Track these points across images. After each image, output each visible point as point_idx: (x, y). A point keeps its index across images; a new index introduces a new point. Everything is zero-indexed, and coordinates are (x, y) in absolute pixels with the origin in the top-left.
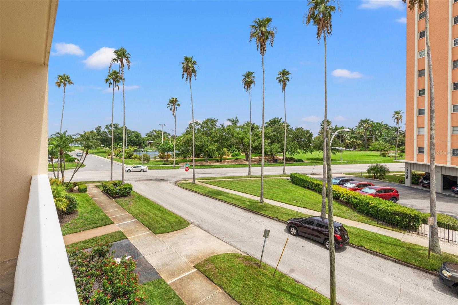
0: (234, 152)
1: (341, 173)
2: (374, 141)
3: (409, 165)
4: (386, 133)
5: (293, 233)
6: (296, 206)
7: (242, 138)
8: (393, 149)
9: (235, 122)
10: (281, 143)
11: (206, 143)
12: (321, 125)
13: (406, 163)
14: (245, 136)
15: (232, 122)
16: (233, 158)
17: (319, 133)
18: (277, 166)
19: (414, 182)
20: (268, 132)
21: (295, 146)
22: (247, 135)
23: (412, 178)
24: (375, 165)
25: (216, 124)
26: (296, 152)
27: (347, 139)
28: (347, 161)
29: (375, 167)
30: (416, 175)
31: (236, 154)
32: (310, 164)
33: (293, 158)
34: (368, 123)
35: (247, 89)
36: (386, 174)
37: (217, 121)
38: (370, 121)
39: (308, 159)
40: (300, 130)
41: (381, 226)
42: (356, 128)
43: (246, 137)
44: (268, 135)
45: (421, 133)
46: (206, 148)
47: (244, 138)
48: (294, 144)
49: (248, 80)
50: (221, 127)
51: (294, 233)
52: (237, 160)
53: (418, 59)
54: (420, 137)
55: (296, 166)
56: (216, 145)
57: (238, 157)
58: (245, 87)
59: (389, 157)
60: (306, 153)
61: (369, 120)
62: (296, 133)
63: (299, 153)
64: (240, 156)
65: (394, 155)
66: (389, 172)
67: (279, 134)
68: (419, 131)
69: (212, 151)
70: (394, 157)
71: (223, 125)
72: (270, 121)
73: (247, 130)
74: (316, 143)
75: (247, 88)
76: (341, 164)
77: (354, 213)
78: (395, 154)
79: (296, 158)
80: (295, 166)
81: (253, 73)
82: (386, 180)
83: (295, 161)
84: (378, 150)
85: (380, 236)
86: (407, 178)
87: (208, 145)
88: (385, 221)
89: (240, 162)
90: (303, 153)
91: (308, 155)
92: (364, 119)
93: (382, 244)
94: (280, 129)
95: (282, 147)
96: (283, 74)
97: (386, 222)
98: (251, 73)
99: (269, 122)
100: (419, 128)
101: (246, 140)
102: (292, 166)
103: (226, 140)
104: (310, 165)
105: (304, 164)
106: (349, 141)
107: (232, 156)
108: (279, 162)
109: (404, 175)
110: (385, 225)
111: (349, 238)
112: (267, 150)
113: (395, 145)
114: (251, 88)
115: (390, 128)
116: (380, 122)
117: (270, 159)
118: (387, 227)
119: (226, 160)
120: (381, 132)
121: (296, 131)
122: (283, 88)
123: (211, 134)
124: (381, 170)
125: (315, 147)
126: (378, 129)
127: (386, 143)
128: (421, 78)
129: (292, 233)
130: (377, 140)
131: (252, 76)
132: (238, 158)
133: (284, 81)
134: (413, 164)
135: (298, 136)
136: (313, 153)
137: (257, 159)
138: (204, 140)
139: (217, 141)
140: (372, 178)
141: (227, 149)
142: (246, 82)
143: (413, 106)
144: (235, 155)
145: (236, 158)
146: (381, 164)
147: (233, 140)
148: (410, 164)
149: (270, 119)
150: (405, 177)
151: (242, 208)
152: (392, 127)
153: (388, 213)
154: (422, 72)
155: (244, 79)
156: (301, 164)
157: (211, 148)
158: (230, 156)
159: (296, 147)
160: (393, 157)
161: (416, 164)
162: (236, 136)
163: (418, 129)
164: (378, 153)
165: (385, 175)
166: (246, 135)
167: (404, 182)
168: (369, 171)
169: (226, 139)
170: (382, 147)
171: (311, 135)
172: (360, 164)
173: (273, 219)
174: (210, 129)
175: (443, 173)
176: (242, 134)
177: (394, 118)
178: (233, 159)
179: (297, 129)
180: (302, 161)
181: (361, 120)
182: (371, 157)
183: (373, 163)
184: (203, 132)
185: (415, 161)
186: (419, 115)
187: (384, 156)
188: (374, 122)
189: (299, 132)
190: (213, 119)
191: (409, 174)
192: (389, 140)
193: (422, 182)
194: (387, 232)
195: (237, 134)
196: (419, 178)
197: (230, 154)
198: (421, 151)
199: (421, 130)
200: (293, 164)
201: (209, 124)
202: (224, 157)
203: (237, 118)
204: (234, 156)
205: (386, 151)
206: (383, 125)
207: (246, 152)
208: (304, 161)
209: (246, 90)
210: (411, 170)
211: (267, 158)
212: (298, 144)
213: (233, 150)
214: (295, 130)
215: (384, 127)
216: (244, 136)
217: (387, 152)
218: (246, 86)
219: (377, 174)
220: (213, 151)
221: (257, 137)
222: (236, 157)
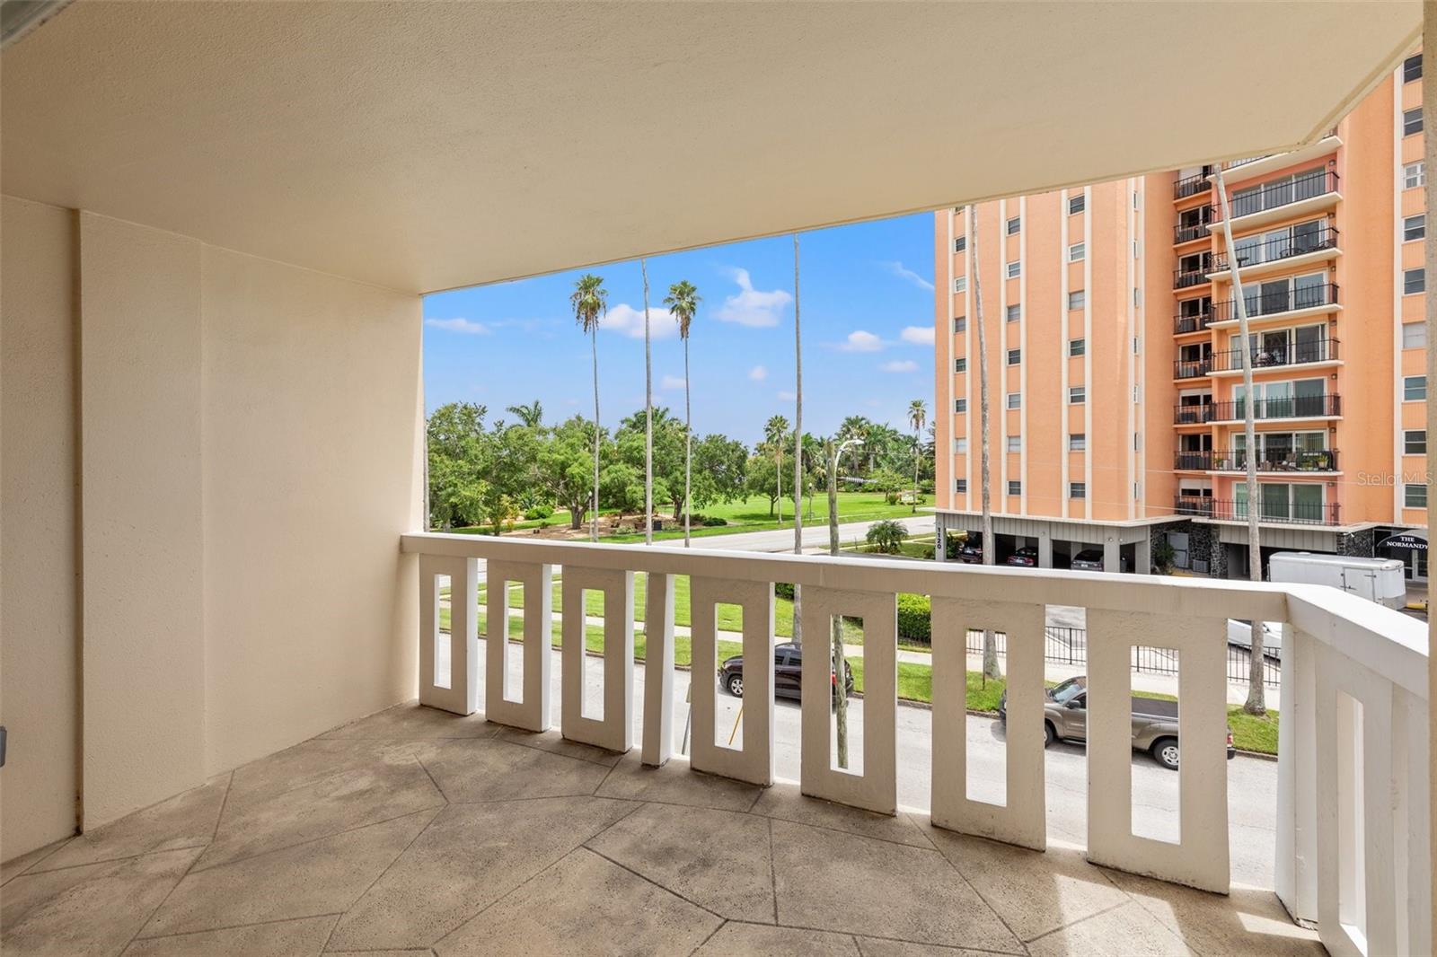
0: (532, 507)
1: (814, 547)
2: (872, 469)
3: (943, 517)
4: (894, 450)
5: (738, 691)
6: (732, 631)
7: (563, 463)
8: (909, 485)
9: (532, 417)
10: (671, 477)
11: (450, 479)
12: (767, 430)
13: (938, 514)
14: (571, 458)
15: (523, 415)
16: (533, 524)
17: (756, 449)
18: (664, 539)
19: (950, 553)
20: (637, 448)
21: (707, 483)
22: (578, 455)
23: (948, 545)
24: (881, 522)
25: (481, 422)
26: (710, 498)
27: (819, 465)
28: (823, 518)
29: (883, 528)
30: (952, 538)
31: (538, 513)
32: (743, 529)
33: (701, 515)
34: (860, 427)
35: (586, 324)
36: (902, 542)
37: (484, 411)
38: (863, 422)
39: (736, 517)
40: (717, 441)
41: (905, 647)
42: (837, 437)
43: (576, 460)
44: (635, 453)
45: (961, 450)
46: (450, 495)
47: (570, 463)
48: (705, 479)
49: (587, 297)
50: (494, 429)
51: (740, 690)
52: (545, 530)
53: (955, 295)
54: (959, 457)
55: (709, 535)
56: (484, 486)
57: (546, 521)
58: (578, 317)
59: (902, 504)
60: (733, 501)
61: (863, 419)
62: (708, 448)
63: (715, 501)
64: (551, 518)
65: (910, 499)
66: (906, 537)
67: (663, 452)
68: (957, 446)
69: (471, 504)
70: (912, 504)
71: (501, 425)
72: (636, 415)
73: (579, 440)
74: (753, 475)
75: (584, 321)
76: (810, 526)
77: (854, 629)
78: (912, 498)
79: (707, 516)
80: (706, 536)
81: (601, 281)
82: (902, 555)
83: (705, 525)
84: (880, 490)
85: (905, 667)
86: (939, 547)
87: (455, 485)
88: (911, 636)
89: (555, 534)
90: (725, 503)
91: (738, 506)
92: (853, 417)
93: (910, 681)
94: (668, 438)
95: (674, 488)
96: (681, 293)
97: (913, 638)
98: (597, 279)
99: (634, 419)
100: (957, 439)
101: (574, 469)
102: (701, 536)
103: (513, 469)
104: (742, 532)
105: (730, 530)
106: (823, 471)
107: (527, 518)
108: (666, 529)
109: (933, 541)
110: (911, 643)
111: (852, 679)
112: (635, 495)
113: (913, 477)
114: (597, 322)
115: (902, 438)
116: (882, 425)
117: (641, 521)
118: (914, 648)
119: (510, 531)
120: (884, 449)
121: (707, 445)
122: (682, 329)
123: (465, 452)
124: (893, 533)
125: (752, 485)
126: (879, 441)
127: (896, 472)
128: (960, 335)
129: (735, 691)
130: (878, 465)
131: (599, 289)
132: (549, 524)
133: (682, 311)
134: (949, 514)
135: (713, 457)
136: (748, 500)
137: (603, 524)
138: (441, 469)
139: (483, 474)
140: (876, 551)
141: (509, 498)
142: (581, 304)
143: (948, 391)
144: (535, 515)
145: (544, 523)
146: (893, 521)
147: (534, 471)
148: (944, 514)
149: (636, 411)
150: (937, 544)
151: (595, 656)
152: (905, 437)
153: (915, 618)
154: (960, 322)
155: (575, 295)
156: (720, 532)
157: (468, 494)
158: (521, 518)
159: (710, 485)
160: (909, 504)
161: (954, 515)
162: (546, 458)
163: (955, 441)
164: (881, 497)
165: (900, 544)
166: (576, 456)
167: (934, 555)
168: (870, 537)
169: (512, 467)
170: (888, 483)
171: (744, 457)
172: (849, 522)
173: (683, 670)
174: (460, 438)
175: (996, 532)
176: (562, 451)
177: (911, 415)
178: (532, 527)
179: (711, 439)
180: (723, 523)
181: (847, 419)
182: (867, 505)
183: (873, 519)
184: (438, 447)
185: (952, 510)
186: (957, 411)
187: (893, 501)
188: (872, 424)
189: (717, 448)
190: (471, 405)
191: (942, 538)
192: (901, 467)
193: (963, 553)
194: (916, 656)
195: (549, 452)
196: (957, 544)
197: (521, 513)
198: (961, 486)
199: (961, 442)
200: (703, 532)
201: (457, 421)
202: (504, 523)
203: (537, 403)
204: (533, 519)
205: (896, 491)
206: (888, 432)
207: (574, 505)
208: (728, 523)
209: (582, 326)
210: (945, 529)
211: (630, 520)
212: (713, 479)
213: (530, 500)
214: (704, 441)
215: (890, 436)
216: (568, 459)
217: (898, 494)
218: (583, 316)
219: (886, 542)
220: (473, 503)
221: (607, 462)
222: (542, 520)
